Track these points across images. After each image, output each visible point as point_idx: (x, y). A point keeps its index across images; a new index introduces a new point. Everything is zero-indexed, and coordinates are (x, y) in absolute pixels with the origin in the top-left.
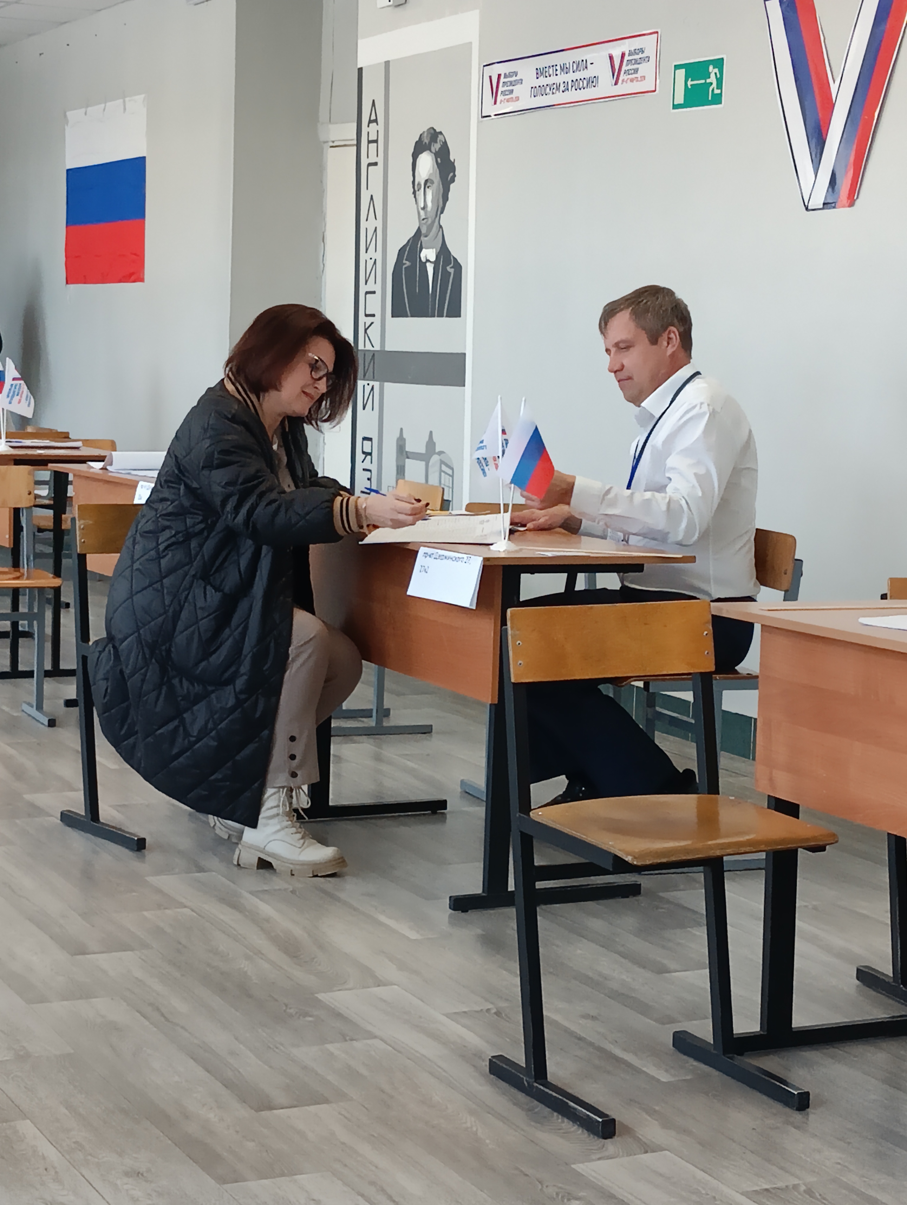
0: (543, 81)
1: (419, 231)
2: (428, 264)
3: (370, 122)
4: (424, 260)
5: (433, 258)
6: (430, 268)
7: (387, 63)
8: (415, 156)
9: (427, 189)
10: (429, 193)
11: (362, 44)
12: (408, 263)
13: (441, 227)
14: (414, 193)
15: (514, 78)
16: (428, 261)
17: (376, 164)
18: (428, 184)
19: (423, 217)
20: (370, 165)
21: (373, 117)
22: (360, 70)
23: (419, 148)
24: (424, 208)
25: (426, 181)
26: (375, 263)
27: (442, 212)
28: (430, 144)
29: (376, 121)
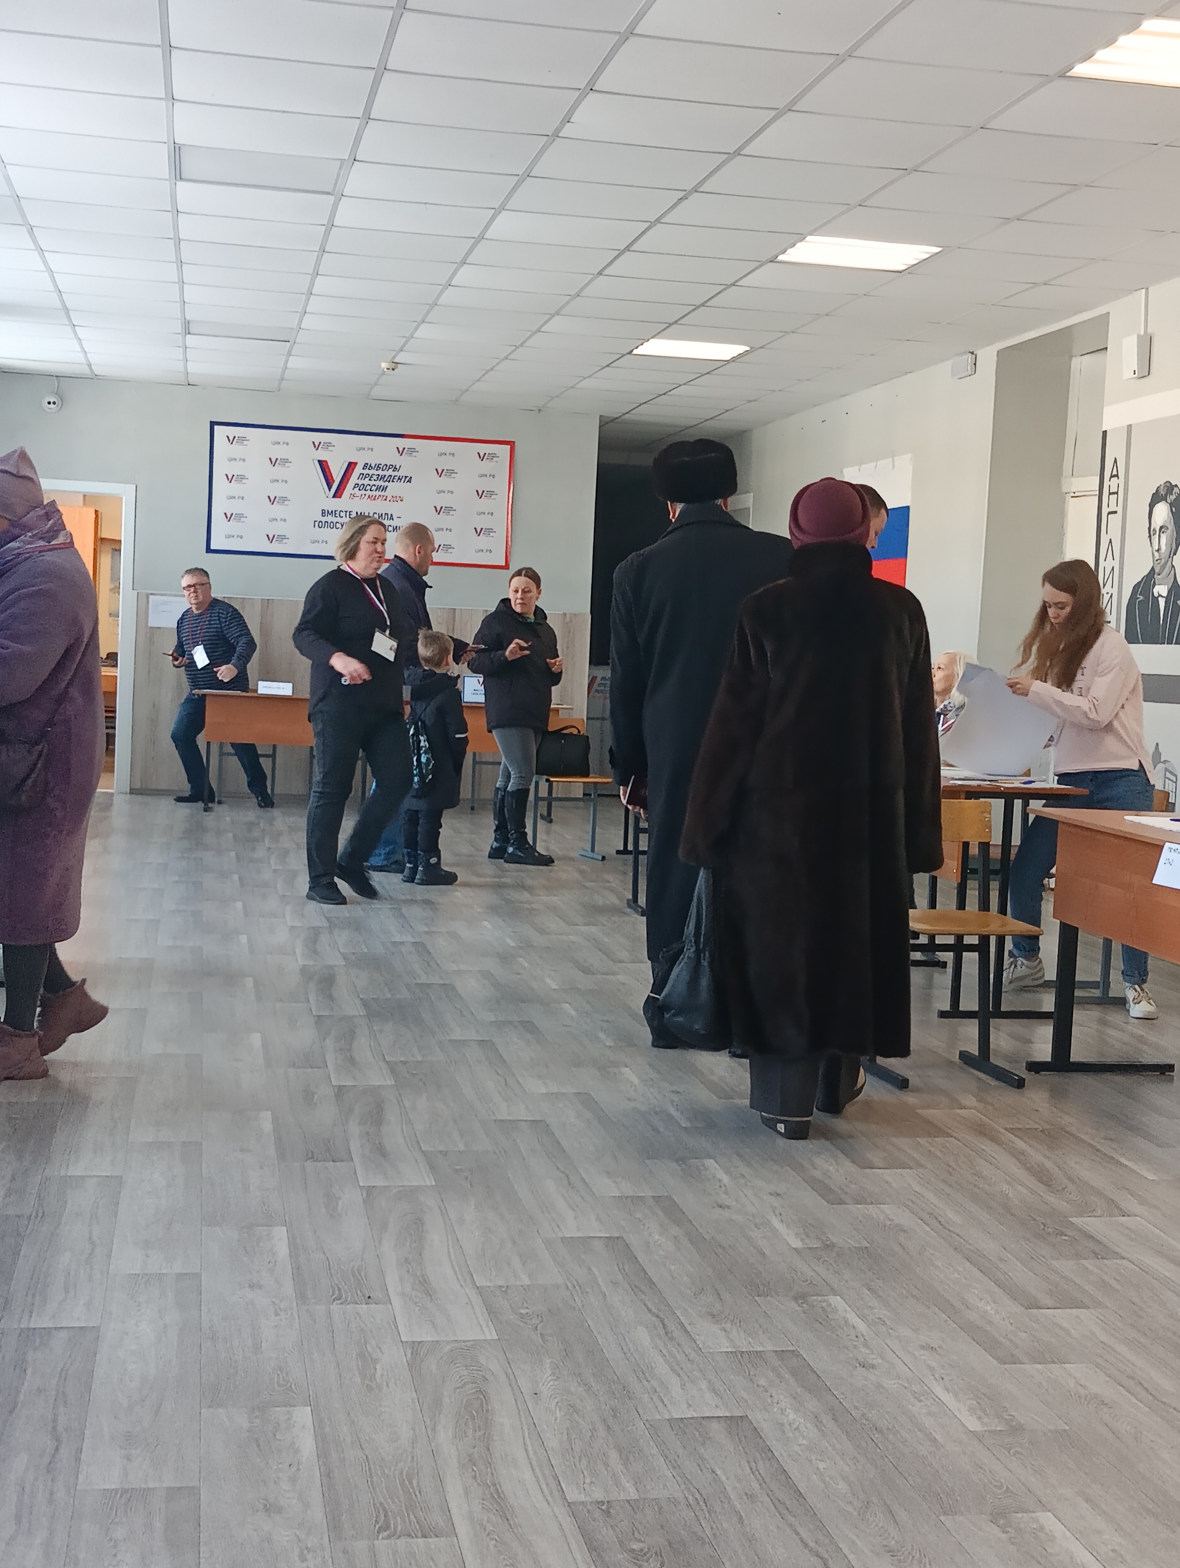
1: (1153, 569)
2: (1160, 599)
3: (1112, 476)
4: (1156, 595)
5: (1165, 594)
6: (1162, 602)
7: (1130, 427)
8: (1152, 506)
9: (1162, 535)
10: (1164, 538)
11: (1107, 410)
12: (1141, 598)
13: (1173, 566)
14: (1150, 536)
16: (1160, 595)
17: (1115, 512)
18: (1163, 530)
19: (1157, 558)
20: (1110, 513)
21: (1115, 473)
22: (1105, 433)
23: (1156, 498)
24: (1158, 551)
25: (1161, 528)
26: (1111, 596)
27: (1175, 554)
28: (1166, 495)
29: (1117, 476)
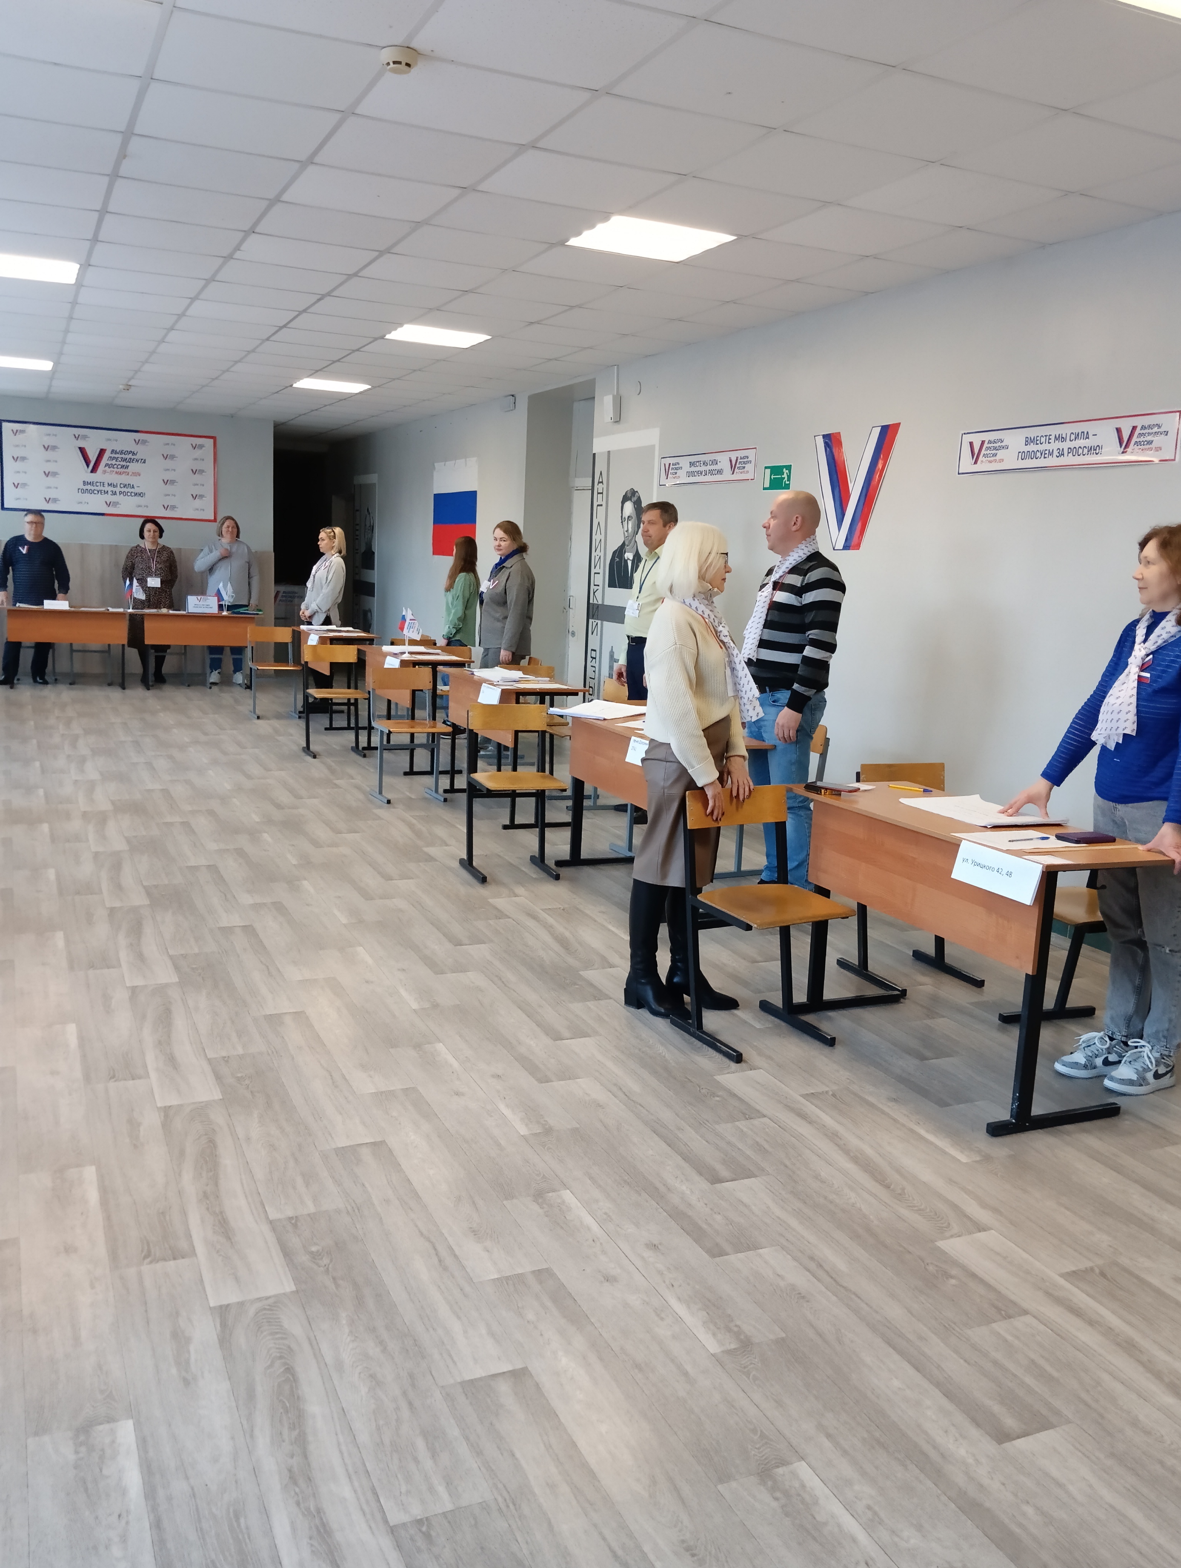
0: (693, 469)
1: (624, 543)
2: (628, 561)
3: (599, 482)
4: (626, 558)
5: (631, 558)
6: (630, 564)
7: (609, 452)
8: (623, 503)
9: (629, 521)
10: (630, 523)
11: (595, 440)
12: (618, 560)
13: (636, 541)
14: (622, 522)
15: (677, 466)
16: (628, 559)
17: (601, 505)
18: (630, 519)
19: (626, 535)
20: (598, 505)
21: (601, 480)
22: (594, 454)
23: (625, 499)
24: (627, 531)
25: (629, 517)
26: (600, 558)
27: (637, 534)
28: (631, 497)
29: (602, 482)
